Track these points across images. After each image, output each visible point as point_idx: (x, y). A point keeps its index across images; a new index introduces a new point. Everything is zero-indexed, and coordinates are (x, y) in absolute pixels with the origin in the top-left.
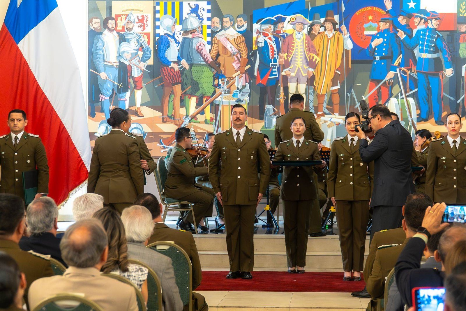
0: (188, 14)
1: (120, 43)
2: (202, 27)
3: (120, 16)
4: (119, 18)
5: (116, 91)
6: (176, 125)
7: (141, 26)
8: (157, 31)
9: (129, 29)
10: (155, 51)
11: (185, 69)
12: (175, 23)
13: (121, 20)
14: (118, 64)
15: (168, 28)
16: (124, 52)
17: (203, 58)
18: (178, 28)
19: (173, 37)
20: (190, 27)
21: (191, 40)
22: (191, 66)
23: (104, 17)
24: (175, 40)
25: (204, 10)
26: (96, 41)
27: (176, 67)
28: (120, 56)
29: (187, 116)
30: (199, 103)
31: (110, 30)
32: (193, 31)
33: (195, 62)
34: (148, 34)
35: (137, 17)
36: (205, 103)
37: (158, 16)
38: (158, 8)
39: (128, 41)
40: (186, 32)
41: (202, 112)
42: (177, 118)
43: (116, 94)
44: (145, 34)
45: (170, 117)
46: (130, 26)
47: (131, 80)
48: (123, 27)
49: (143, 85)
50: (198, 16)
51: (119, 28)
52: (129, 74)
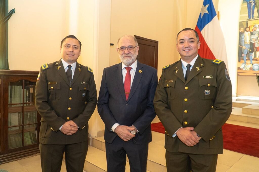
1: (251, 35)
3: (251, 26)
4: (251, 27)
5: (249, 52)
9: (255, 30)
13: (252, 27)
14: (250, 43)
16: (252, 39)
26: (241, 36)
28: (251, 40)
31: (247, 31)
35: (258, 26)
39: (254, 34)
43: (249, 54)
46: (255, 29)
47: (255, 49)
48: (252, 30)
51: (251, 30)
52: (254, 46)
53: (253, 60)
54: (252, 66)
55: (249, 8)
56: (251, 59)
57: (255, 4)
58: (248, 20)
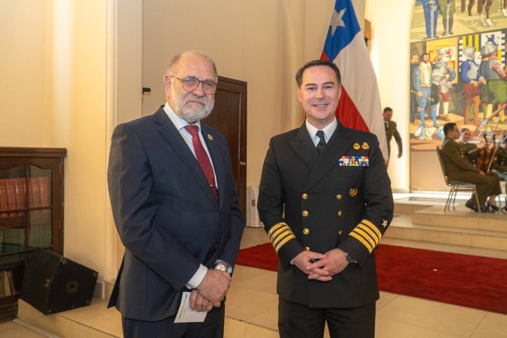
0: (486, 43)
1: (432, 70)
2: (497, 51)
3: (432, 51)
4: (432, 53)
5: (429, 103)
6: (475, 125)
7: (448, 56)
8: (461, 59)
9: (439, 60)
10: (459, 74)
11: (483, 84)
12: (475, 51)
13: (434, 54)
14: (431, 85)
15: (469, 55)
16: (434, 77)
17: (498, 74)
18: (478, 54)
19: (473, 61)
20: (487, 52)
21: (488, 62)
22: (488, 81)
23: (421, 53)
24: (475, 63)
25: (499, 38)
26: (415, 71)
27: (476, 83)
28: (432, 79)
29: (485, 118)
30: (495, 108)
31: (425, 62)
32: (489, 55)
33: (491, 78)
34: (454, 62)
35: (446, 51)
36: (499, 108)
37: (461, 47)
38: (461, 42)
39: (438, 68)
40: (484, 56)
41: (497, 115)
42: (476, 120)
43: (429, 106)
44: (451, 62)
45: (471, 120)
46: (440, 57)
47: (440, 96)
48: (435, 59)
49: (450, 98)
50: (494, 44)
51: (432, 59)
52: (439, 92)
53: (438, 118)
54: (436, 132)
55: (427, 16)
56: (434, 118)
57: (439, 8)
58: (425, 39)
